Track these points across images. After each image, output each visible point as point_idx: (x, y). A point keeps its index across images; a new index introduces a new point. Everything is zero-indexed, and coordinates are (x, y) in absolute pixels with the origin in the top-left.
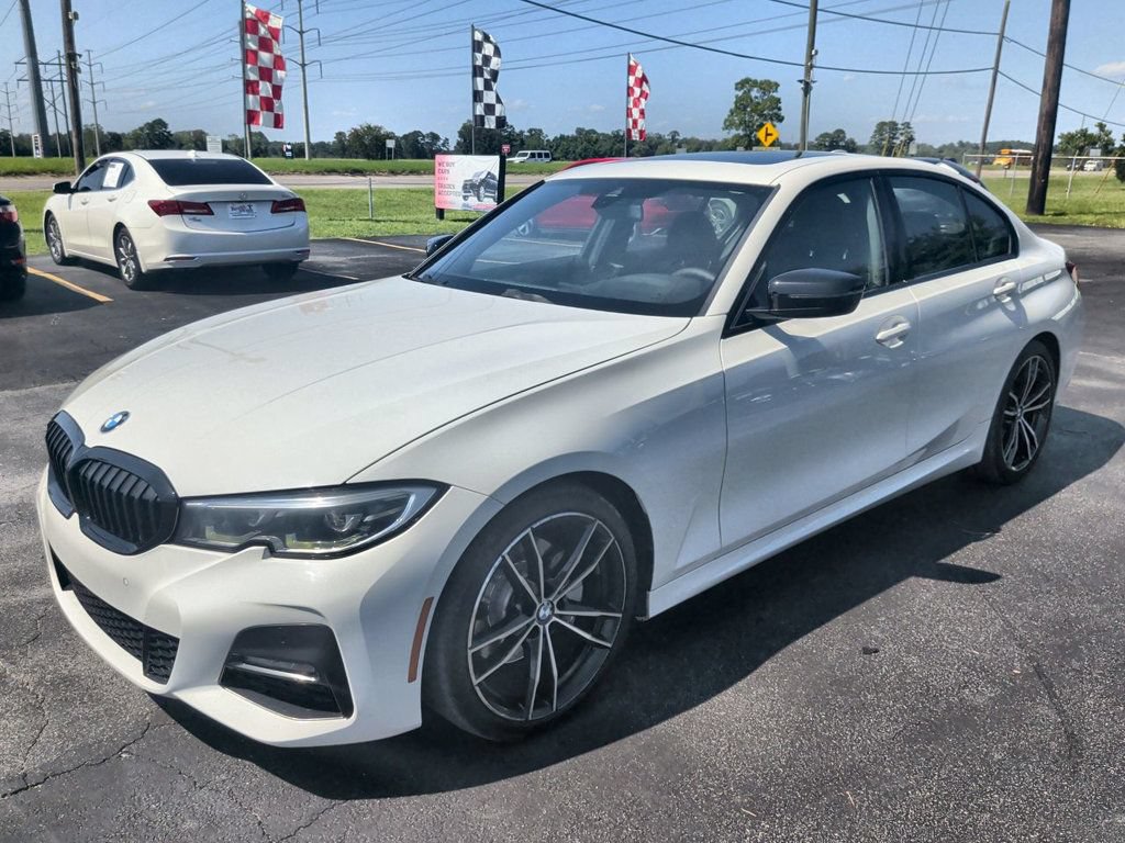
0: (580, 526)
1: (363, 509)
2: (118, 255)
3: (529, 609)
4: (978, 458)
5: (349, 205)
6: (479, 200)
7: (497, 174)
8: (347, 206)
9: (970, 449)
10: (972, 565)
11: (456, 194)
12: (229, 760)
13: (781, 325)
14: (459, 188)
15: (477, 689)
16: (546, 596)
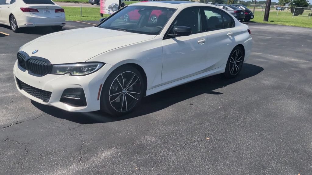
0: (132, 74)
1: (89, 67)
2: (10, 23)
3: (121, 90)
4: (223, 71)
5: (74, 11)
6: (113, 11)
7: (118, 4)
8: (74, 12)
9: (222, 69)
10: (218, 92)
11: (107, 10)
12: (60, 119)
13: (176, 38)
14: (107, 8)
15: (111, 104)
16: (125, 88)
